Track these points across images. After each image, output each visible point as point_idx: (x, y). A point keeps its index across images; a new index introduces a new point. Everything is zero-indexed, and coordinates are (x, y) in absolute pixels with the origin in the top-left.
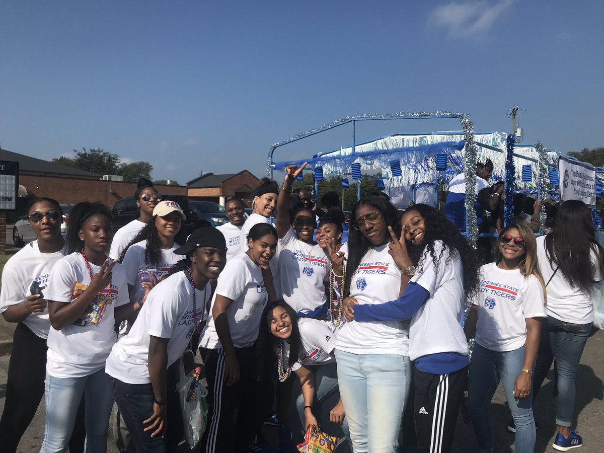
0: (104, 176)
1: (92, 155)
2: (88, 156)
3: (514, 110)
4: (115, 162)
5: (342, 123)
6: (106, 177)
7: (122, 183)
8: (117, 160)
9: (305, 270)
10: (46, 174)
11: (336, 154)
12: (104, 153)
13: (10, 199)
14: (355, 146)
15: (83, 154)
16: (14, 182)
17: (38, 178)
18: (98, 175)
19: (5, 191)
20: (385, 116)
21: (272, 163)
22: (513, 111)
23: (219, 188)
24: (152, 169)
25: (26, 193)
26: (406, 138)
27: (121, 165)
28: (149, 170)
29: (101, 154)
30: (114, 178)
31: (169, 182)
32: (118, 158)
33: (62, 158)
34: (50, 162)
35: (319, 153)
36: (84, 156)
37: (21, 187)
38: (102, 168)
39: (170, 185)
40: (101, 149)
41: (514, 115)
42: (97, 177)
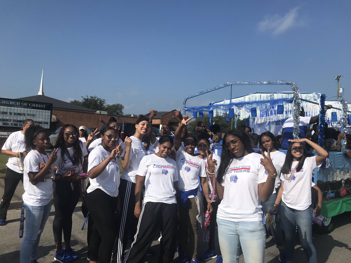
0: (97, 111)
1: (92, 99)
2: (89, 100)
3: (338, 76)
4: (104, 104)
5: (225, 86)
6: (98, 112)
7: (107, 116)
8: (105, 102)
9: (186, 169)
10: (67, 110)
11: (222, 103)
12: (98, 99)
13: (47, 123)
14: (231, 99)
15: (86, 99)
16: (50, 114)
17: (62, 112)
18: (95, 111)
19: (45, 119)
20: (248, 83)
21: (185, 108)
22: (337, 78)
23: (160, 120)
24: (124, 108)
25: (56, 120)
26: (262, 95)
27: (107, 105)
28: (122, 108)
29: (96, 99)
30: (103, 112)
31: (132, 116)
32: (105, 101)
33: (75, 101)
34: (69, 103)
35: (213, 102)
36: (87, 100)
37: (53, 116)
38: (96, 107)
39: (133, 117)
40: (96, 97)
41: (338, 80)
42: (94, 112)
